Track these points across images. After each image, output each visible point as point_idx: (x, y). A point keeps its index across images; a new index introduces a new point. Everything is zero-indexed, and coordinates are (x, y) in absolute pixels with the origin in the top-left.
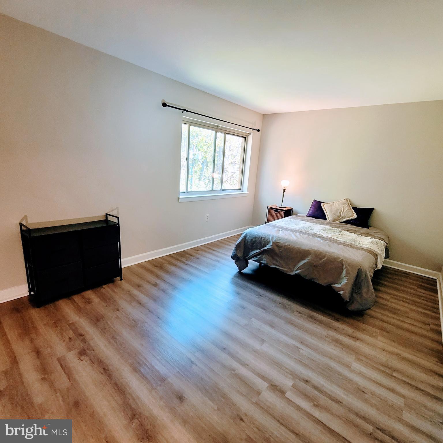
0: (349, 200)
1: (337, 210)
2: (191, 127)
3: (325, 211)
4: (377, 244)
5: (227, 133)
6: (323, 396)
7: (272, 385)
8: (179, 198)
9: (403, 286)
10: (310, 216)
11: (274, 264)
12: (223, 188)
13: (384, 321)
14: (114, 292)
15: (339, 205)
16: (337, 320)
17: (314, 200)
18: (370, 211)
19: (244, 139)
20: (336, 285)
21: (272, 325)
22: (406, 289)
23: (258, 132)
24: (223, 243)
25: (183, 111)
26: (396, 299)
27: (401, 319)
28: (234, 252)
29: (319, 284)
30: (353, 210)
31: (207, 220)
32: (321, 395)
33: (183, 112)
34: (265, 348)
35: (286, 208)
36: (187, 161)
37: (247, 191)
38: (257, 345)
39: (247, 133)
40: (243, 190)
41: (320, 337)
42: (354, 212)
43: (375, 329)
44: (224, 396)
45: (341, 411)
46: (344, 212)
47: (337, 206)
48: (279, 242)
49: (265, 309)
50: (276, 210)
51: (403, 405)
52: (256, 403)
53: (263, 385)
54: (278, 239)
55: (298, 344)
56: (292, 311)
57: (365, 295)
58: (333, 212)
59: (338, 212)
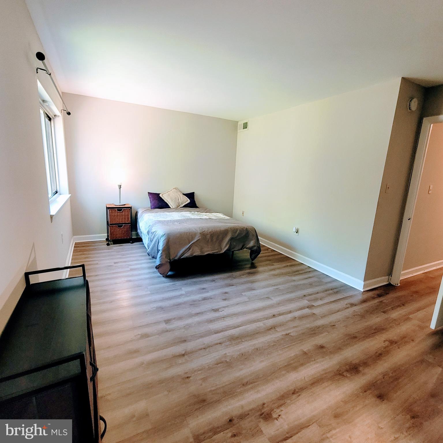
0: (177, 188)
1: (175, 198)
8: (51, 215)
17: (148, 193)
18: (193, 194)
19: (49, 122)
23: (69, 115)
30: (185, 196)
37: (68, 193)
46: (181, 198)
47: (173, 194)
48: (203, 231)
52: (321, 317)
58: (174, 201)
59: (177, 200)
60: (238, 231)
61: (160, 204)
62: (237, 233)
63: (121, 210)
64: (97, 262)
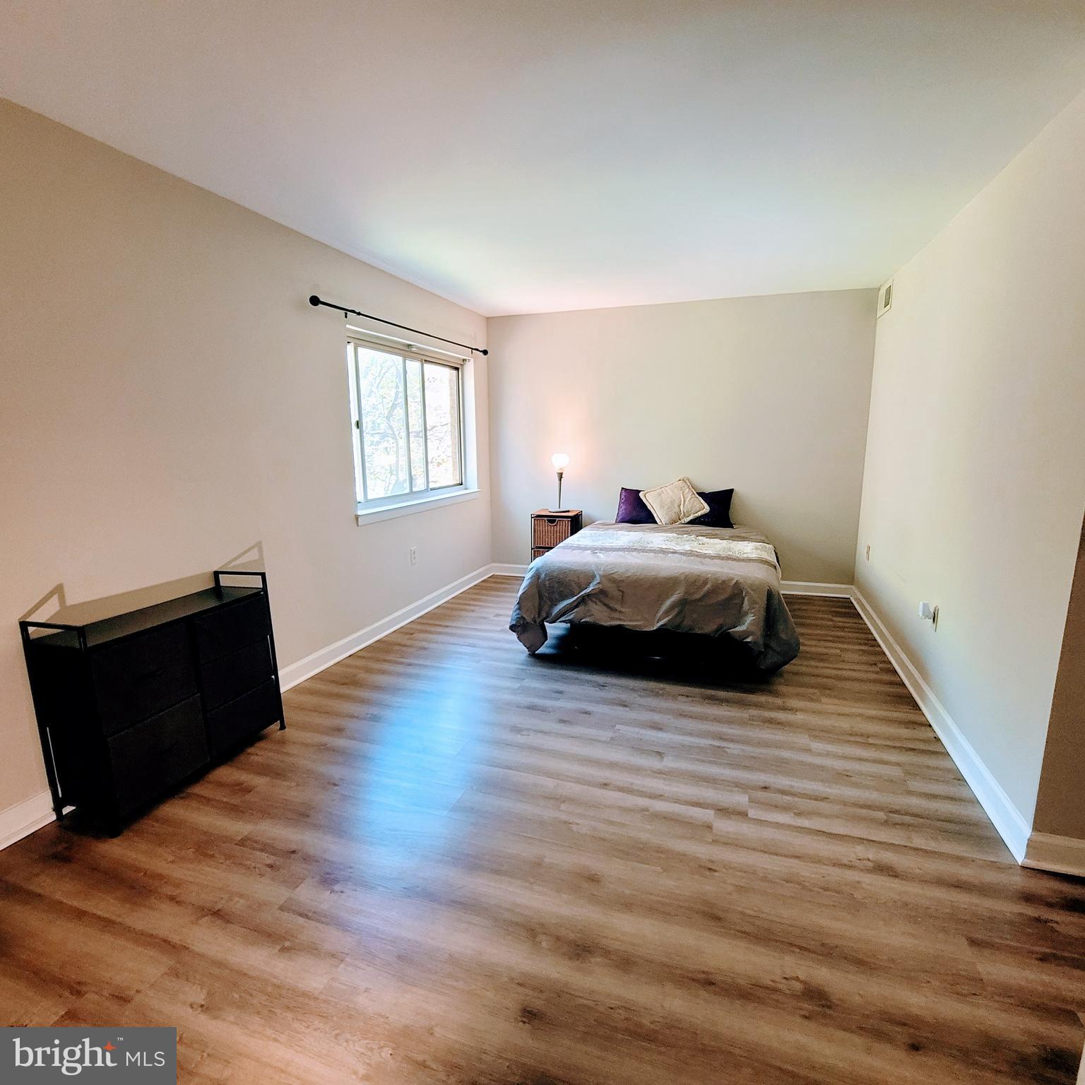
0: (688, 479)
1: (672, 502)
2: (360, 349)
3: (649, 507)
4: (763, 549)
5: (425, 361)
6: (799, 799)
7: (718, 810)
8: (356, 515)
9: (810, 618)
10: (623, 521)
11: (613, 619)
12: (432, 485)
13: (817, 676)
14: (287, 754)
15: (673, 492)
16: (752, 692)
17: (623, 488)
18: (728, 494)
19: (455, 372)
20: (738, 629)
21: (657, 727)
22: (819, 622)
23: (485, 355)
24: (452, 609)
25: (346, 314)
26: (813, 640)
27: (835, 666)
28: (516, 613)
29: (705, 637)
30: (700, 498)
31: (414, 562)
32: (796, 799)
33: (346, 317)
34: (669, 763)
35: (568, 511)
36: (358, 428)
37: (476, 487)
38: (654, 763)
39: (458, 358)
40: (468, 485)
41: (742, 723)
42: (702, 501)
43: (811, 690)
44: (659, 850)
45: (836, 808)
46: (686, 503)
47: (671, 494)
49: (626, 706)
50: (552, 519)
51: (903, 775)
52: (714, 841)
53: (707, 815)
54: (609, 567)
55: (717, 743)
56: (674, 697)
57: (783, 636)
58: (666, 507)
59: (676, 505)
60: (708, 586)
61: (634, 514)
62: (706, 588)
63: (554, 521)
64: (472, 608)
